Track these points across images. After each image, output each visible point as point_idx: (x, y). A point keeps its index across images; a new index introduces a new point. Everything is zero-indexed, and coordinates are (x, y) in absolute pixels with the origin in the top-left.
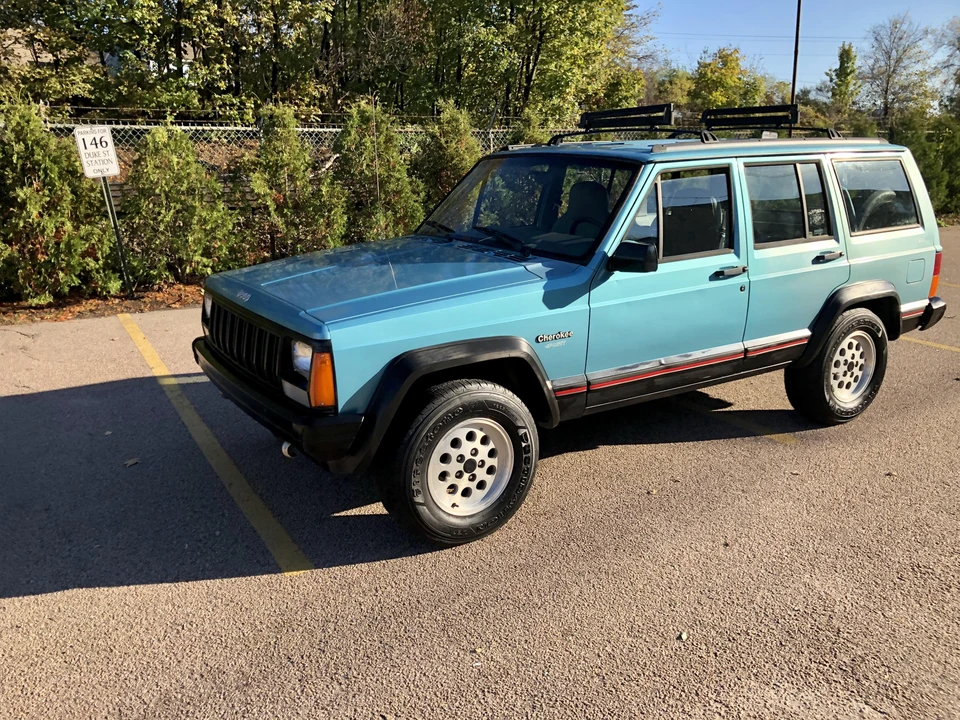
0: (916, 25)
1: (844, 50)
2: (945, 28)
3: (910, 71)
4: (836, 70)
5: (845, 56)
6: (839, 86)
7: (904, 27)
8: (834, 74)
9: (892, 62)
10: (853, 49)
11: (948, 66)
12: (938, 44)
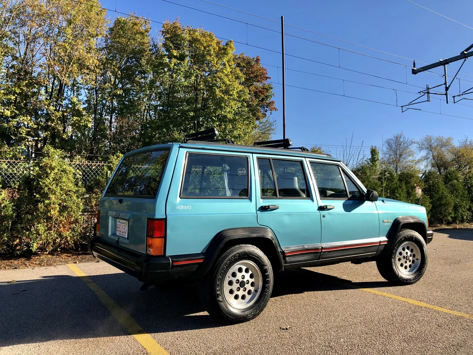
0: (407, 139)
1: (373, 150)
2: (423, 141)
3: (407, 160)
4: (370, 159)
5: (373, 152)
6: (372, 166)
7: (401, 140)
8: (369, 161)
9: (398, 156)
10: (377, 149)
11: (427, 159)
12: (421, 149)
